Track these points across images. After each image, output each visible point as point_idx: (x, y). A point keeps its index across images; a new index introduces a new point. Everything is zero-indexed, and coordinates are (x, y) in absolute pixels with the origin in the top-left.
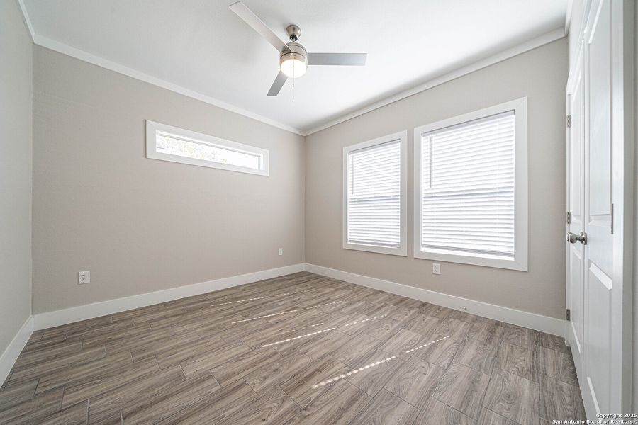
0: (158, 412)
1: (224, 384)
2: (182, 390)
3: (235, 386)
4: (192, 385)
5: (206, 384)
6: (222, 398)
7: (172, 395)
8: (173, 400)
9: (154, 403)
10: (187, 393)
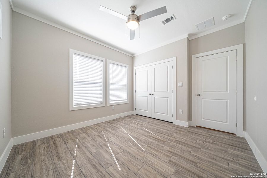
0: (194, 169)
1: (171, 155)
2: (182, 167)
3: (169, 152)
4: (178, 165)
5: (175, 161)
6: (176, 154)
7: (186, 169)
8: (187, 168)
9: (193, 173)
10: (182, 164)
